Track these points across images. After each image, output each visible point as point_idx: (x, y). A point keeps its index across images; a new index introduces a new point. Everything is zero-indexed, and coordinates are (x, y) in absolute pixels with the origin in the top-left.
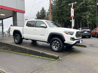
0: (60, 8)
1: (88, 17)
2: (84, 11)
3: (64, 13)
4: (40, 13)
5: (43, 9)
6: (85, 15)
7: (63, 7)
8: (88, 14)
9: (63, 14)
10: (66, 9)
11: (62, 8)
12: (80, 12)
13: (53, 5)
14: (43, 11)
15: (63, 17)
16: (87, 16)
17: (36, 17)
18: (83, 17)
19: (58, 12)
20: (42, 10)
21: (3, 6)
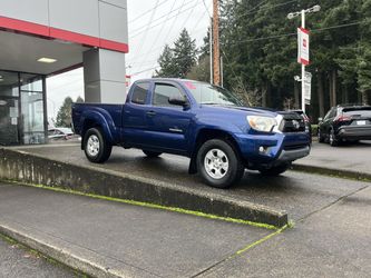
0: (251, 31)
1: (363, 63)
2: (346, 42)
3: (265, 48)
4: (173, 53)
5: (184, 38)
6: (351, 56)
7: (261, 25)
8: (361, 53)
9: (264, 55)
10: (273, 35)
11: (258, 30)
12: (328, 44)
13: (224, 21)
14: (185, 43)
15: (262, 66)
16: (359, 58)
17: (159, 69)
18: (344, 63)
19: (242, 48)
20: (181, 40)
21: (50, 29)
